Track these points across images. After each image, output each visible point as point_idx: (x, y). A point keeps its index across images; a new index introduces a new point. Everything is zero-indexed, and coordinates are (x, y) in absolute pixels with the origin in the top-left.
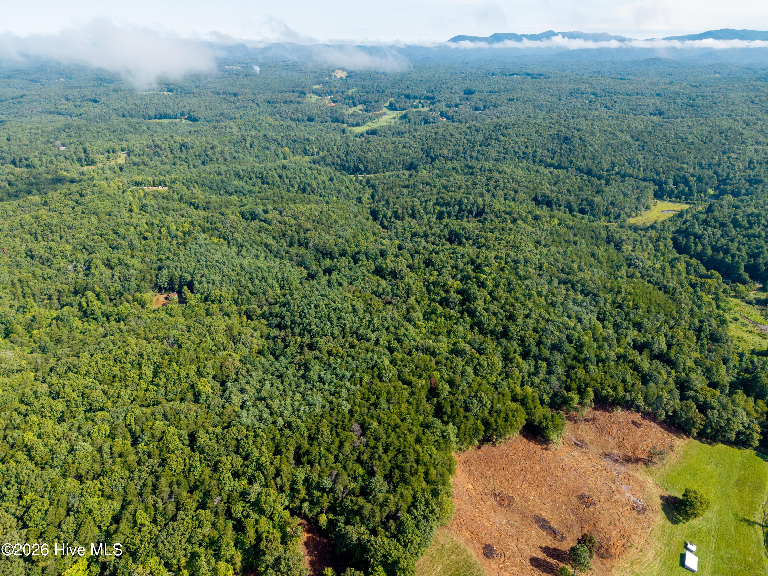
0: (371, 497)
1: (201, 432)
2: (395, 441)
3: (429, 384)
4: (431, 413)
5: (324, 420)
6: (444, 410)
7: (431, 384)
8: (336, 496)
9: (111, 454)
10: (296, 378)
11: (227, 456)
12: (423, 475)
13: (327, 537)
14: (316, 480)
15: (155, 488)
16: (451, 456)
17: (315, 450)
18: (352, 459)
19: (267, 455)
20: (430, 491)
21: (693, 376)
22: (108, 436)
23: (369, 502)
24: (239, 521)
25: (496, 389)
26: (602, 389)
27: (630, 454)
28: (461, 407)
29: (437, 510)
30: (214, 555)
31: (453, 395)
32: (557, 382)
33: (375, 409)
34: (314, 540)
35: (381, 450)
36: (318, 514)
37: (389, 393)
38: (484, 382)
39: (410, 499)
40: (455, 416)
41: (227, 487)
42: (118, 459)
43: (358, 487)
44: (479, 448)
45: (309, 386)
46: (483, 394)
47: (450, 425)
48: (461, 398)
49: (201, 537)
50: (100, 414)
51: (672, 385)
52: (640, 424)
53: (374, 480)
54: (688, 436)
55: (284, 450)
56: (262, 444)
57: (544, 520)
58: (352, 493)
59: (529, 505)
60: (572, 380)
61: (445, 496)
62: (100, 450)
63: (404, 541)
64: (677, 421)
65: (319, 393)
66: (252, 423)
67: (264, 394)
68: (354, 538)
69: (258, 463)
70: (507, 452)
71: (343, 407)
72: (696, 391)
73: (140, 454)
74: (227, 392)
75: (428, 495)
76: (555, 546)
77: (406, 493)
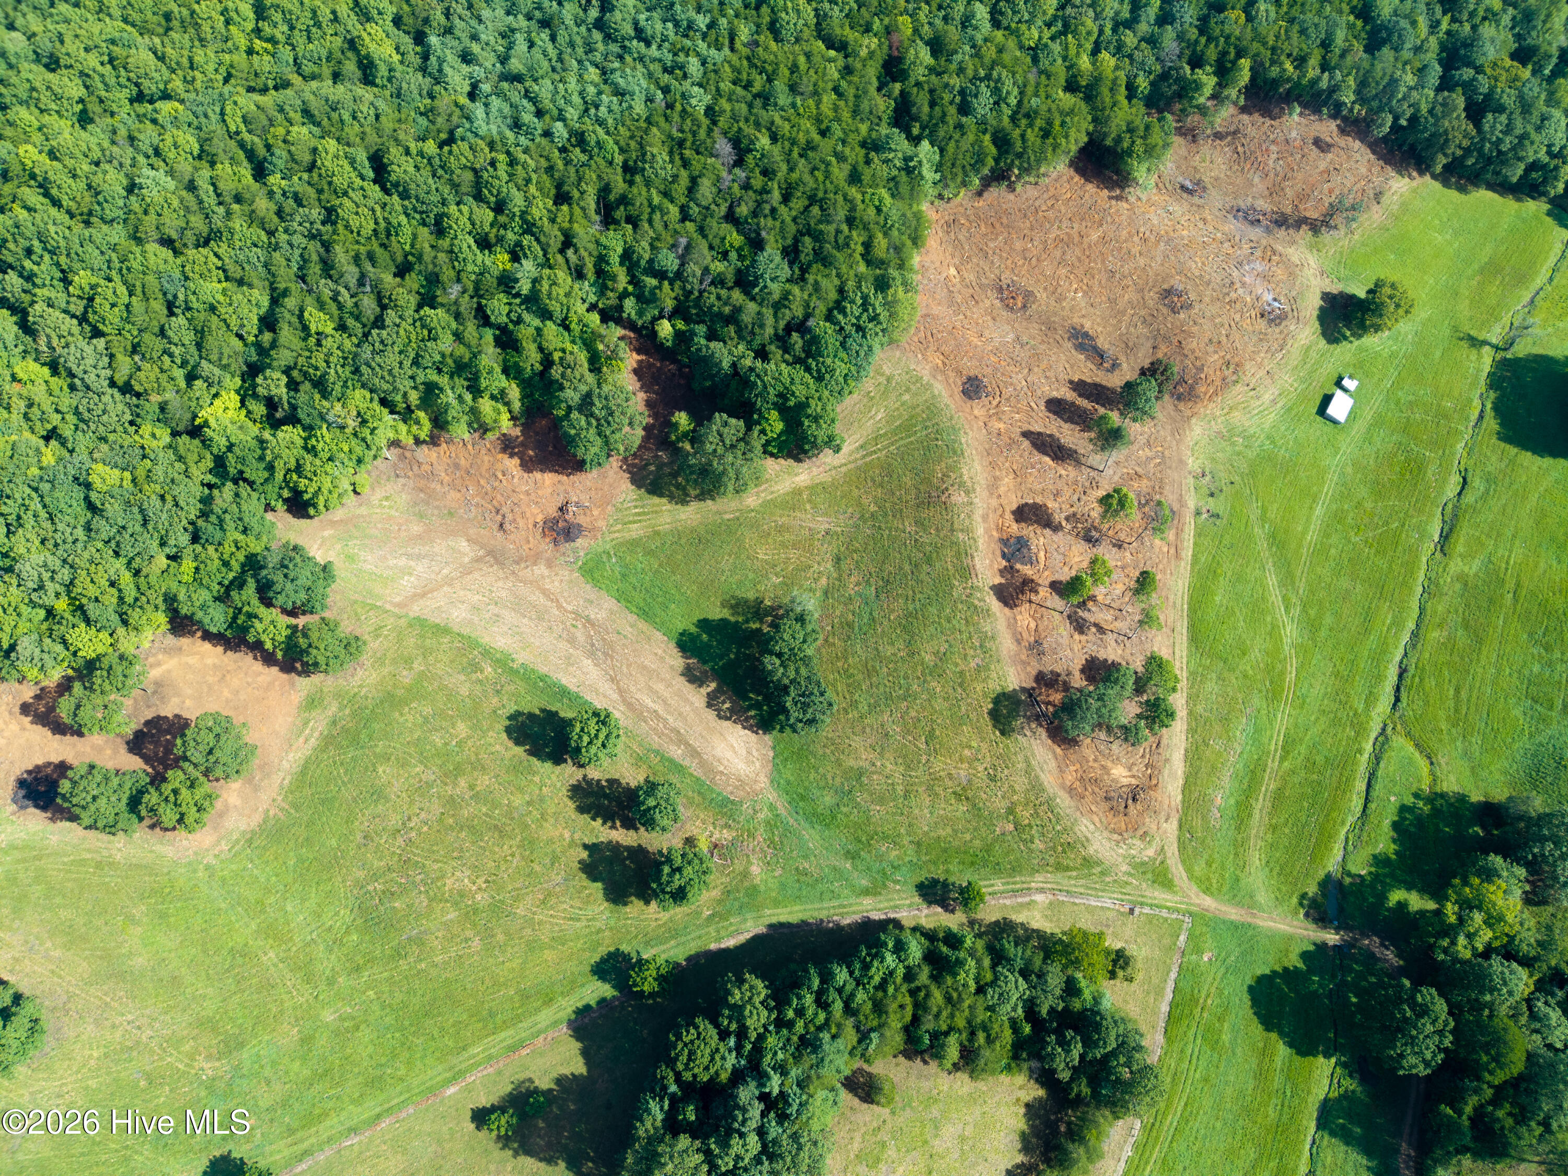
0: (757, 290)
1: (395, 153)
2: (807, 178)
3: (885, 47)
4: (885, 118)
5: (654, 130)
6: (914, 110)
7: (890, 47)
8: (689, 287)
9: (218, 195)
10: (583, 29)
11: (458, 204)
12: (860, 249)
13: (675, 361)
14: (647, 256)
15: (327, 267)
16: (920, 212)
17: (639, 192)
18: (716, 216)
19: (541, 204)
20: (872, 279)
21: (1487, 31)
22: (200, 157)
23: (753, 299)
24: (503, 329)
25: (1035, 60)
26: (1273, 62)
27: (1288, 210)
28: (951, 103)
29: (884, 315)
30: (468, 388)
31: (939, 74)
32: (1175, 44)
33: (765, 106)
34: (650, 366)
35: (776, 195)
36: (655, 320)
37: (794, 69)
38: (1011, 43)
39: (833, 295)
40: (936, 125)
41: (470, 267)
42: (235, 207)
43: (731, 270)
44: (980, 194)
45: (614, 48)
46: (1004, 73)
47: (925, 145)
48: (956, 82)
49: (438, 358)
50: (166, 107)
51: (1431, 56)
52: (1329, 146)
53: (762, 258)
54: (1421, 173)
55: (576, 194)
56: (528, 181)
57: (1086, 335)
58: (719, 281)
59: (1063, 308)
60: (1209, 40)
61: (900, 289)
62: (191, 187)
63: (819, 371)
64: (1411, 140)
65: (639, 66)
66: (499, 133)
67: (515, 65)
68: (726, 364)
69: (525, 221)
70: (1037, 204)
71: (694, 102)
72: (1479, 70)
73: (278, 196)
74: (433, 59)
75: (868, 288)
76: (1098, 380)
77: (824, 283)
